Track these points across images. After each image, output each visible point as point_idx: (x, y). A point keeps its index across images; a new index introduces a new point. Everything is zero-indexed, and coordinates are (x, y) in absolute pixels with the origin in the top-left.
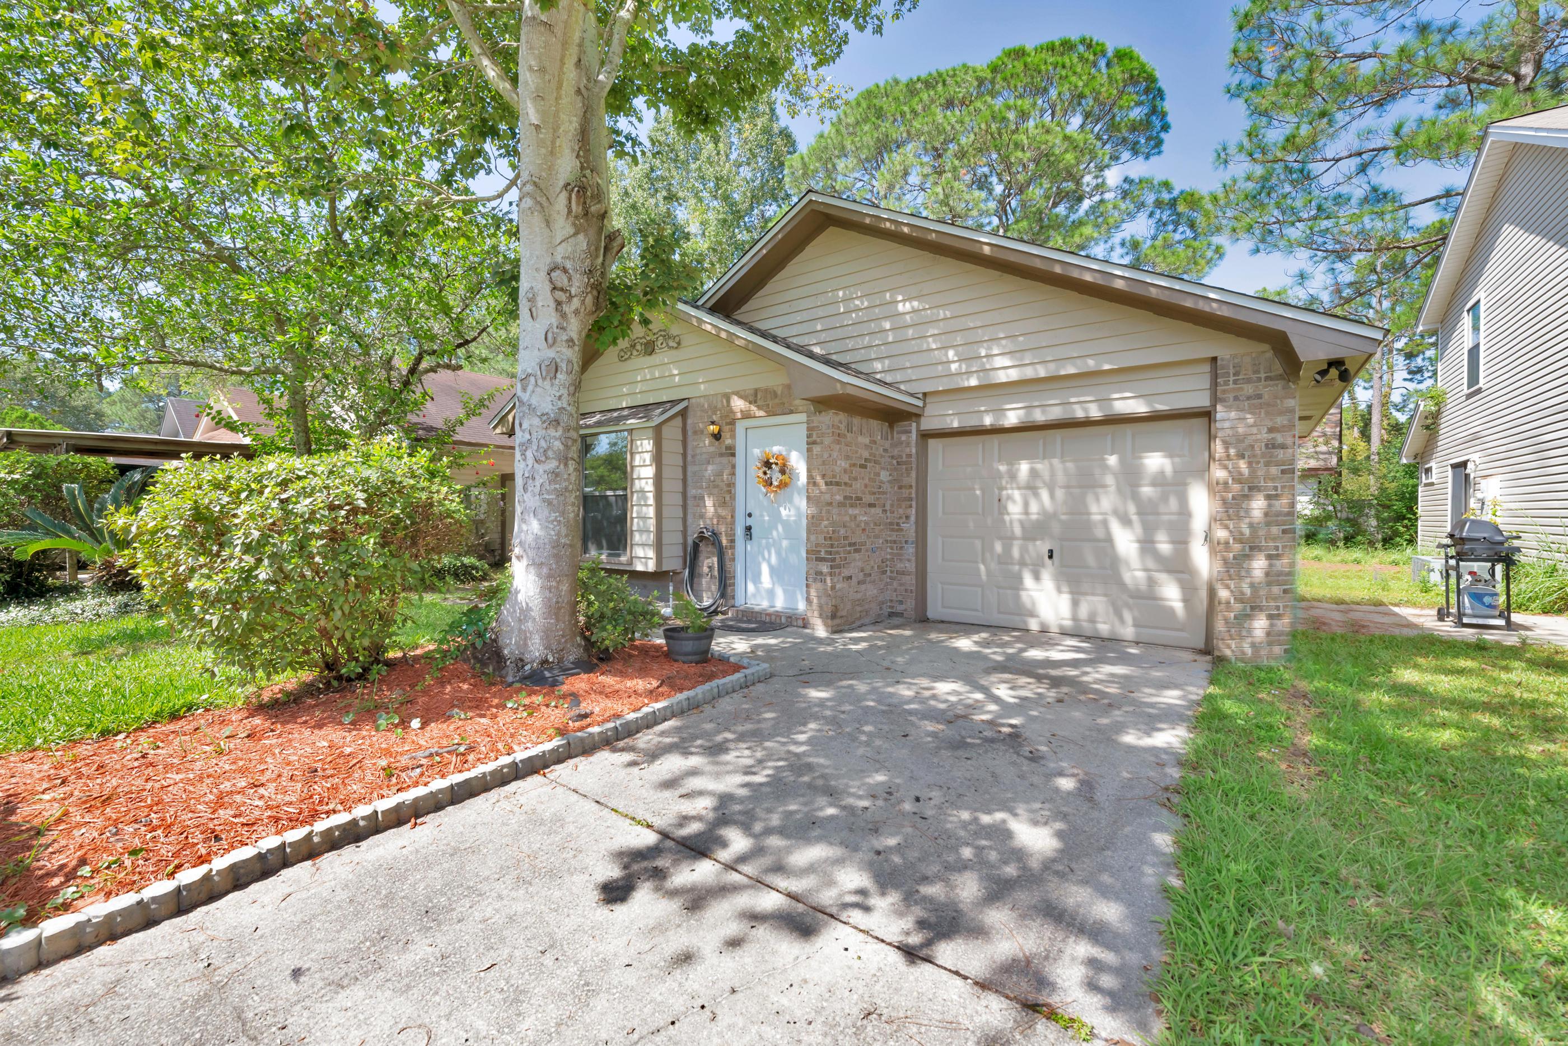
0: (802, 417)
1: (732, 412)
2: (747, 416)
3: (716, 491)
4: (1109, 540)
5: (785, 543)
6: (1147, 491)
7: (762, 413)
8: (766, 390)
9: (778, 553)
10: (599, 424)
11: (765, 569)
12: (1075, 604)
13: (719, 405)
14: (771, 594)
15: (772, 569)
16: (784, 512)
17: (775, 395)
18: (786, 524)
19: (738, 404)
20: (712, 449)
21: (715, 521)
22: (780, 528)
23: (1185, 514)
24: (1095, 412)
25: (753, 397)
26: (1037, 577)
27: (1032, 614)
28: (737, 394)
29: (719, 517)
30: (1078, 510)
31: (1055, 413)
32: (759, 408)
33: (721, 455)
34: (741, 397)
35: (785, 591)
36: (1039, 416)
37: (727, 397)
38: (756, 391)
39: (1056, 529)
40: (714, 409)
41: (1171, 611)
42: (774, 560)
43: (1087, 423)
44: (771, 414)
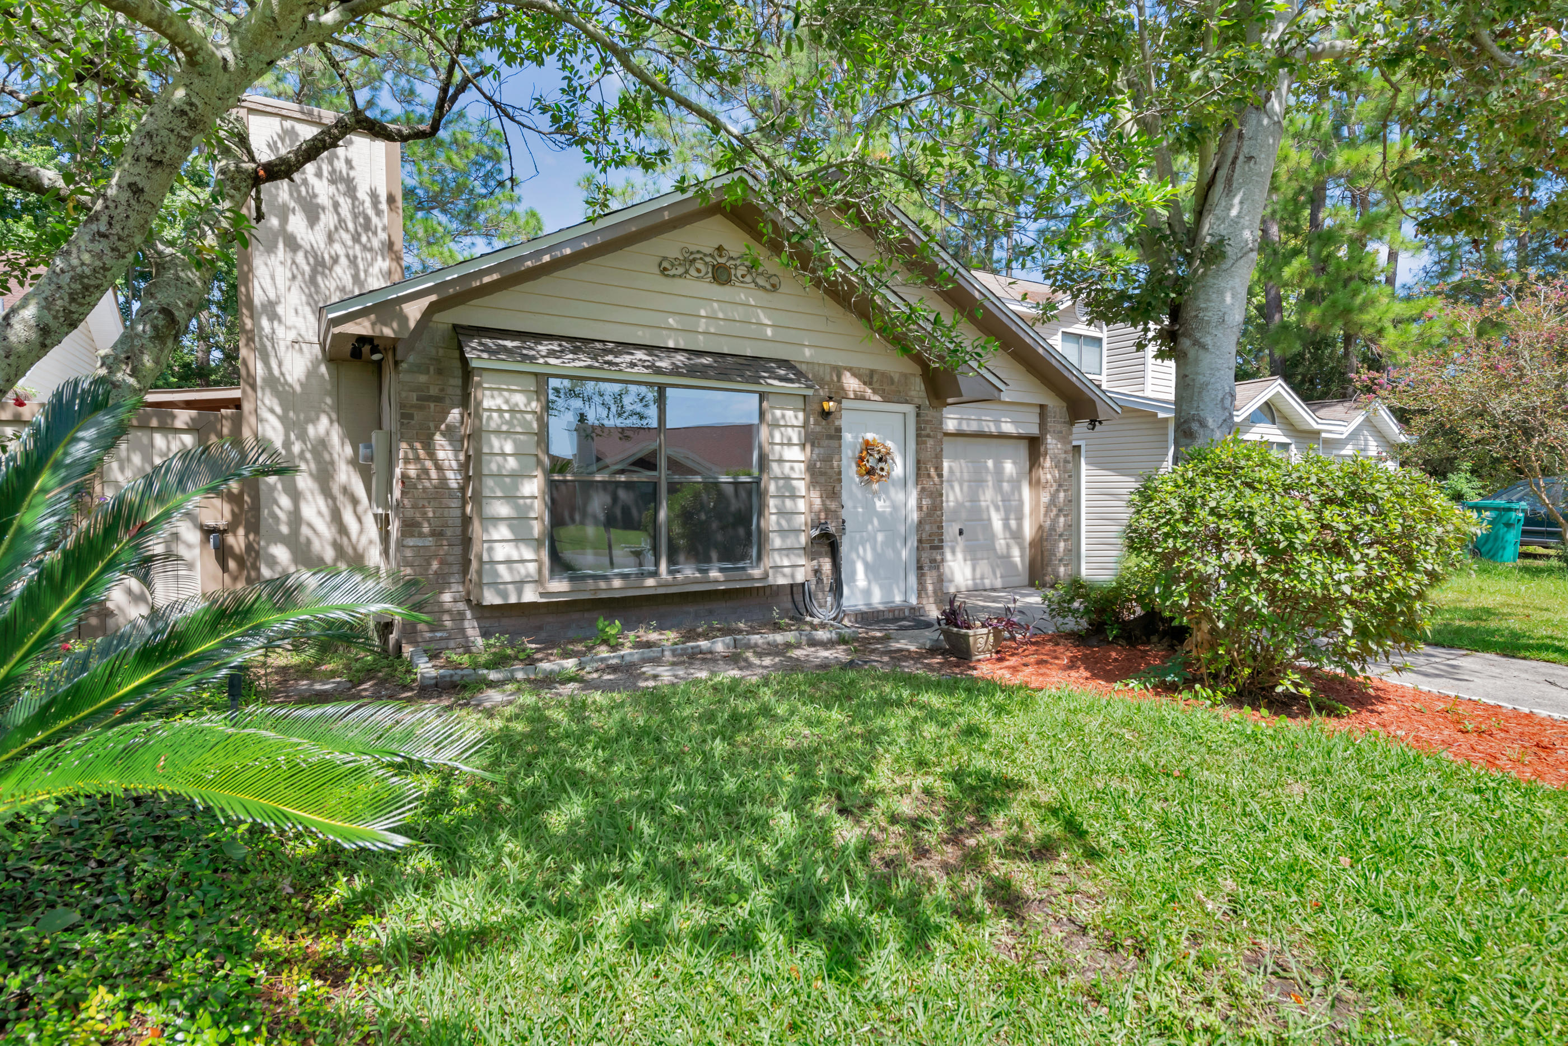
0: (909, 409)
1: (843, 389)
2: (860, 397)
3: (822, 479)
4: (989, 519)
5: (880, 537)
6: (1006, 486)
7: (877, 398)
8: (883, 374)
9: (874, 549)
10: (675, 371)
11: (860, 568)
12: (974, 569)
13: (827, 378)
14: (867, 593)
15: (867, 566)
16: (880, 505)
17: (892, 381)
18: (881, 516)
19: (851, 383)
20: (818, 429)
21: (823, 516)
22: (876, 522)
23: (1021, 501)
24: (993, 429)
25: (868, 378)
26: (953, 552)
27: (951, 581)
28: (850, 369)
29: (827, 510)
30: (974, 499)
31: (974, 427)
32: (875, 391)
33: (830, 437)
34: (854, 375)
35: (881, 587)
36: (965, 427)
37: (838, 371)
38: (872, 372)
39: (964, 515)
40: (822, 383)
41: (1015, 565)
42: (869, 557)
43: (990, 436)
44: (887, 400)
